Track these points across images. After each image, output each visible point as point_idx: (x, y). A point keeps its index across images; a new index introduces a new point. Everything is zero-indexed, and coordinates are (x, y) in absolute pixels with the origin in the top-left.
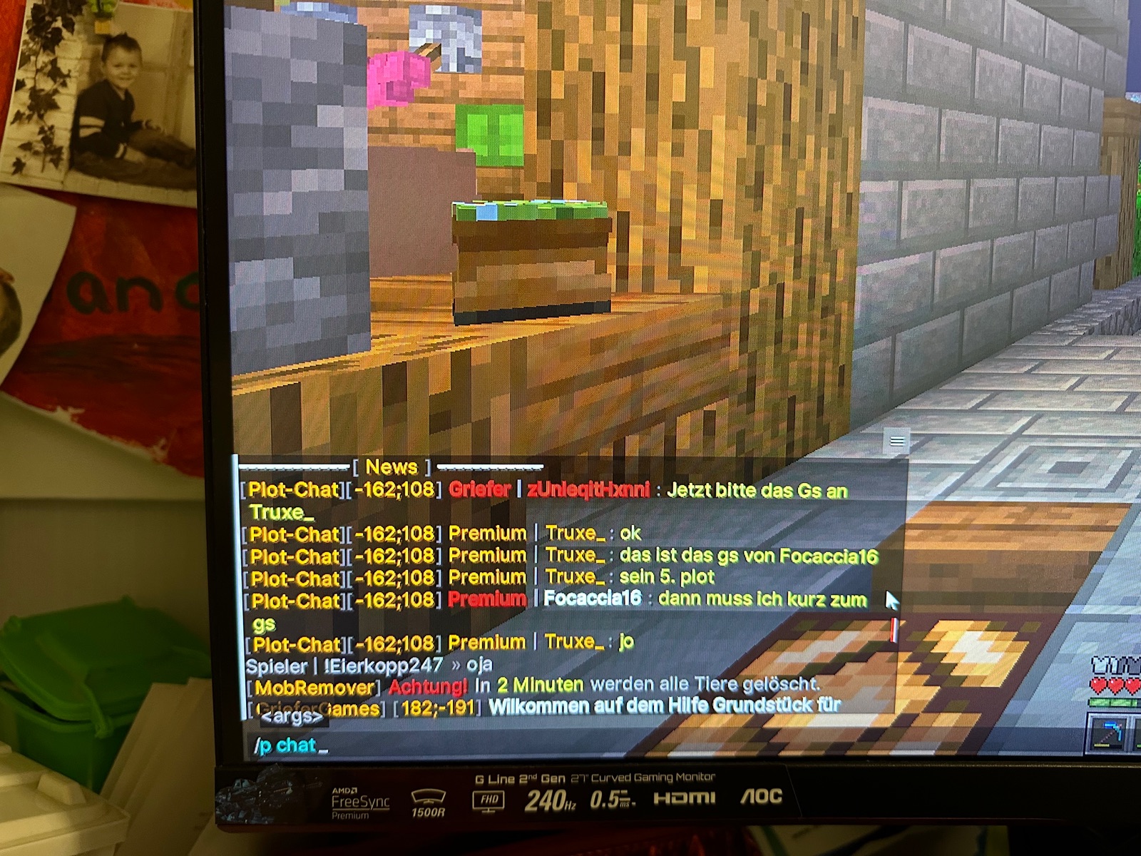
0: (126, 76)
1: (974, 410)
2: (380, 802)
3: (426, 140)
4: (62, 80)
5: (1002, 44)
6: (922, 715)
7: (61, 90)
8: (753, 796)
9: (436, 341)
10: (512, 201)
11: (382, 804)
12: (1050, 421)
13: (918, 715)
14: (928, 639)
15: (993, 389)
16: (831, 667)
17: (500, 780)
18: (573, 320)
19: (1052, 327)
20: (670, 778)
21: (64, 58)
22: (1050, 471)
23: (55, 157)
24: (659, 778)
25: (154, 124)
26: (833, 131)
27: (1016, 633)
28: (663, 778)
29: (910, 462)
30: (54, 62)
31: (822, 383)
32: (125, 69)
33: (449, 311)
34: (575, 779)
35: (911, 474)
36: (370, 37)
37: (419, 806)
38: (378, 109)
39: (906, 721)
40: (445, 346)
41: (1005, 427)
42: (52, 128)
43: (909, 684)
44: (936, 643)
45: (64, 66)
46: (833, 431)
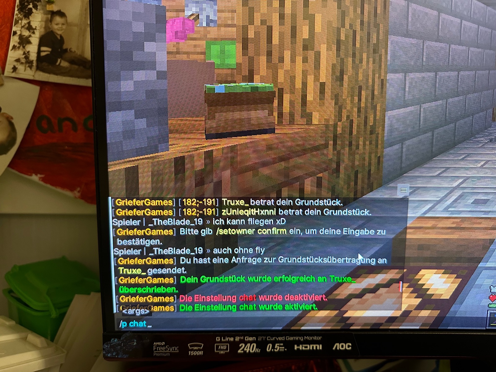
0: (60, 29)
1: (438, 176)
2: (174, 348)
3: (193, 57)
4: (32, 31)
5: (452, 11)
6: (413, 311)
7: (33, 35)
8: (338, 346)
9: (197, 147)
10: (231, 84)
11: (175, 349)
12: (472, 181)
13: (412, 311)
14: (417, 277)
15: (446, 166)
16: (374, 290)
17: (227, 339)
18: (258, 137)
19: (474, 139)
20: (302, 338)
21: (33, 21)
22: (472, 203)
23: (30, 65)
24: (297, 338)
25: (73, 50)
26: (375, 51)
27: (456, 275)
28: (299, 338)
29: (409, 199)
30: (29, 23)
31: (370, 164)
32: (60, 26)
33: (203, 133)
34: (260, 339)
35: (409, 205)
36: (168, 11)
37: (192, 350)
38: (172, 43)
39: (406, 314)
40: (201, 149)
41: (451, 183)
42: (28, 52)
43: (408, 297)
44: (420, 279)
45: (34, 25)
46: (375, 186)
